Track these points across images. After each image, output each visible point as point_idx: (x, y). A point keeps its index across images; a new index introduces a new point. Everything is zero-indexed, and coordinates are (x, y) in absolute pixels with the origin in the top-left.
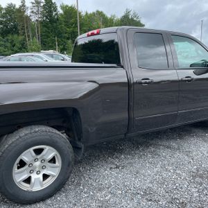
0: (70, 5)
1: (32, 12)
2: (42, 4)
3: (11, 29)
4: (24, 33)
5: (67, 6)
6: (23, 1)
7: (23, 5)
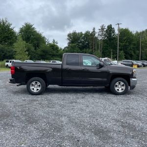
0: (124, 28)
1: (99, 35)
2: (105, 30)
3: (86, 46)
4: (92, 47)
5: (122, 29)
6: (94, 29)
7: (94, 32)
